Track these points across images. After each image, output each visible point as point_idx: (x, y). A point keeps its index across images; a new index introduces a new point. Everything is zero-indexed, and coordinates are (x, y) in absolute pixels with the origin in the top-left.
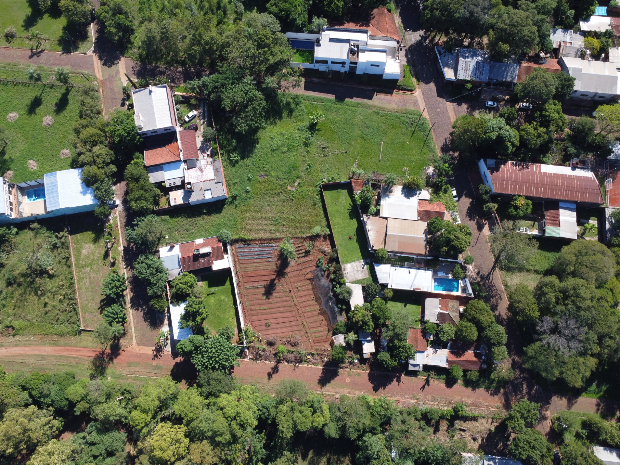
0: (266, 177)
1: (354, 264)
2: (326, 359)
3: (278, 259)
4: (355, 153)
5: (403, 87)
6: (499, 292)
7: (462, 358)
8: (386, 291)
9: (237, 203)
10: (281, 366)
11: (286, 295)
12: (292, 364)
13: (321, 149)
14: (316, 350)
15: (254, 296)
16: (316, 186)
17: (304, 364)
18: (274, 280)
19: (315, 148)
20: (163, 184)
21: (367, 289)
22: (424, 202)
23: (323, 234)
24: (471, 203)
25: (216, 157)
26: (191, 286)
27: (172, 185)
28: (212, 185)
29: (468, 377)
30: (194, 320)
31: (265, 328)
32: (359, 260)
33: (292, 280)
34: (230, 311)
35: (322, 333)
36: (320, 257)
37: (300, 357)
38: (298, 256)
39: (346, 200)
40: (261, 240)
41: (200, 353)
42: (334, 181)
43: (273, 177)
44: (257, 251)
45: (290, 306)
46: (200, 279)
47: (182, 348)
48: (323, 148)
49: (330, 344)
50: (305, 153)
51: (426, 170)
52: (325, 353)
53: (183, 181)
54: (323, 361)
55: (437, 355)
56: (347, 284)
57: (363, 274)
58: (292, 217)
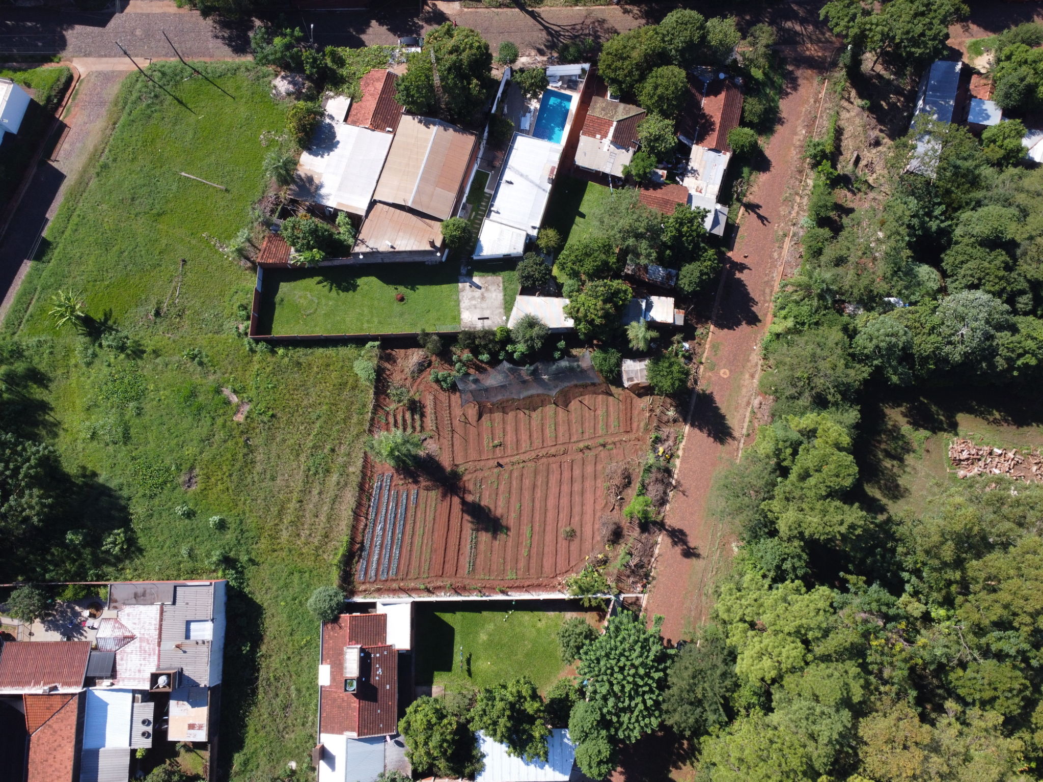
0: (197, 471)
1: (465, 303)
2: (671, 413)
3: (416, 482)
4: (194, 242)
5: (53, 93)
6: (588, 21)
7: (717, 119)
8: (542, 243)
9: (246, 558)
10: (672, 521)
11: (506, 476)
12: (671, 494)
13: (158, 320)
14: (647, 430)
15: (495, 557)
16: (252, 351)
17: (675, 466)
18: (464, 502)
19: (153, 334)
20: (139, 755)
21: (529, 283)
22: (353, 112)
23: (375, 361)
24: (381, 24)
25: (102, 592)
26: (441, 715)
27: (150, 729)
28: (177, 617)
29: (756, 120)
30: (531, 720)
31: (577, 541)
32: (458, 292)
33: (473, 455)
34: (521, 624)
35: (611, 409)
36: (431, 377)
37: (659, 469)
38: (418, 429)
39: (305, 289)
40: (356, 515)
41: (619, 717)
42: (251, 307)
43: (201, 453)
44: (384, 529)
45: (536, 472)
46: (425, 688)
47: (600, 763)
48: (157, 314)
49: (640, 395)
50: (158, 360)
51: (278, 94)
52: (658, 411)
53: (147, 696)
54: (675, 421)
55: (700, 171)
56: (510, 325)
57: (492, 288)
58: (318, 425)
